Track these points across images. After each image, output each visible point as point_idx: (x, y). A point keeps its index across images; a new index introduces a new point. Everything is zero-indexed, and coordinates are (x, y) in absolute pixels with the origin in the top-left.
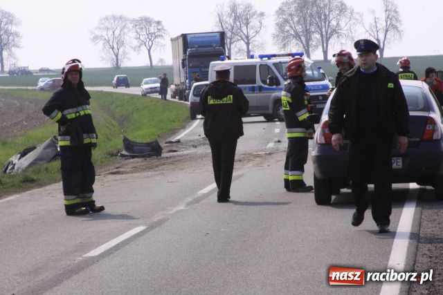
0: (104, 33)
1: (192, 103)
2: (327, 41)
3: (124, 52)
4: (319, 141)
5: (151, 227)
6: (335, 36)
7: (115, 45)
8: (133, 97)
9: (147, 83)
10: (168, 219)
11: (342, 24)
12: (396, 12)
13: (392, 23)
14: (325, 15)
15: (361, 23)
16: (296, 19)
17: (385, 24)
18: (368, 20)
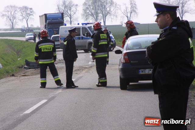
0: (7, 13)
2: (105, 17)
3: (16, 22)
4: (122, 62)
5: (50, 100)
6: (109, 15)
7: (12, 18)
8: (22, 41)
9: (28, 35)
10: (56, 97)
11: (112, 9)
12: (135, 4)
13: (134, 9)
14: (104, 6)
15: (120, 9)
16: (92, 7)
17: (130, 10)
18: (123, 8)
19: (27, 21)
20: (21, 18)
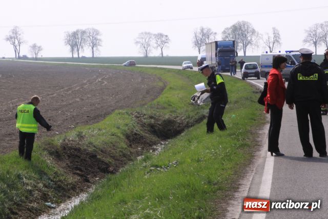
0: (141, 40)
1: (244, 73)
2: (246, 47)
3: (150, 49)
6: (250, 45)
7: (146, 46)
9: (185, 64)
11: (253, 39)
12: (278, 34)
13: (277, 39)
14: (245, 35)
15: (262, 39)
16: (231, 36)
17: (273, 40)
18: (265, 37)
19: (162, 49)
20: (155, 45)
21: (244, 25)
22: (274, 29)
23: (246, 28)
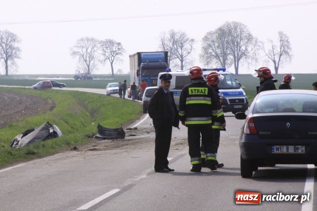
0: (80, 50)
1: (144, 102)
2: (238, 60)
3: (94, 64)
4: (245, 132)
5: (124, 190)
6: (244, 57)
7: (88, 59)
8: (100, 96)
9: (110, 86)
10: (135, 185)
11: (249, 49)
12: (287, 42)
13: (285, 50)
14: (237, 42)
15: (263, 48)
16: (216, 45)
17: (279, 50)
18: (268, 47)
19: (112, 63)
20: (102, 58)
21: (236, 28)
22: (281, 34)
23: (239, 33)
